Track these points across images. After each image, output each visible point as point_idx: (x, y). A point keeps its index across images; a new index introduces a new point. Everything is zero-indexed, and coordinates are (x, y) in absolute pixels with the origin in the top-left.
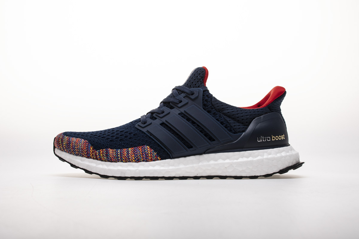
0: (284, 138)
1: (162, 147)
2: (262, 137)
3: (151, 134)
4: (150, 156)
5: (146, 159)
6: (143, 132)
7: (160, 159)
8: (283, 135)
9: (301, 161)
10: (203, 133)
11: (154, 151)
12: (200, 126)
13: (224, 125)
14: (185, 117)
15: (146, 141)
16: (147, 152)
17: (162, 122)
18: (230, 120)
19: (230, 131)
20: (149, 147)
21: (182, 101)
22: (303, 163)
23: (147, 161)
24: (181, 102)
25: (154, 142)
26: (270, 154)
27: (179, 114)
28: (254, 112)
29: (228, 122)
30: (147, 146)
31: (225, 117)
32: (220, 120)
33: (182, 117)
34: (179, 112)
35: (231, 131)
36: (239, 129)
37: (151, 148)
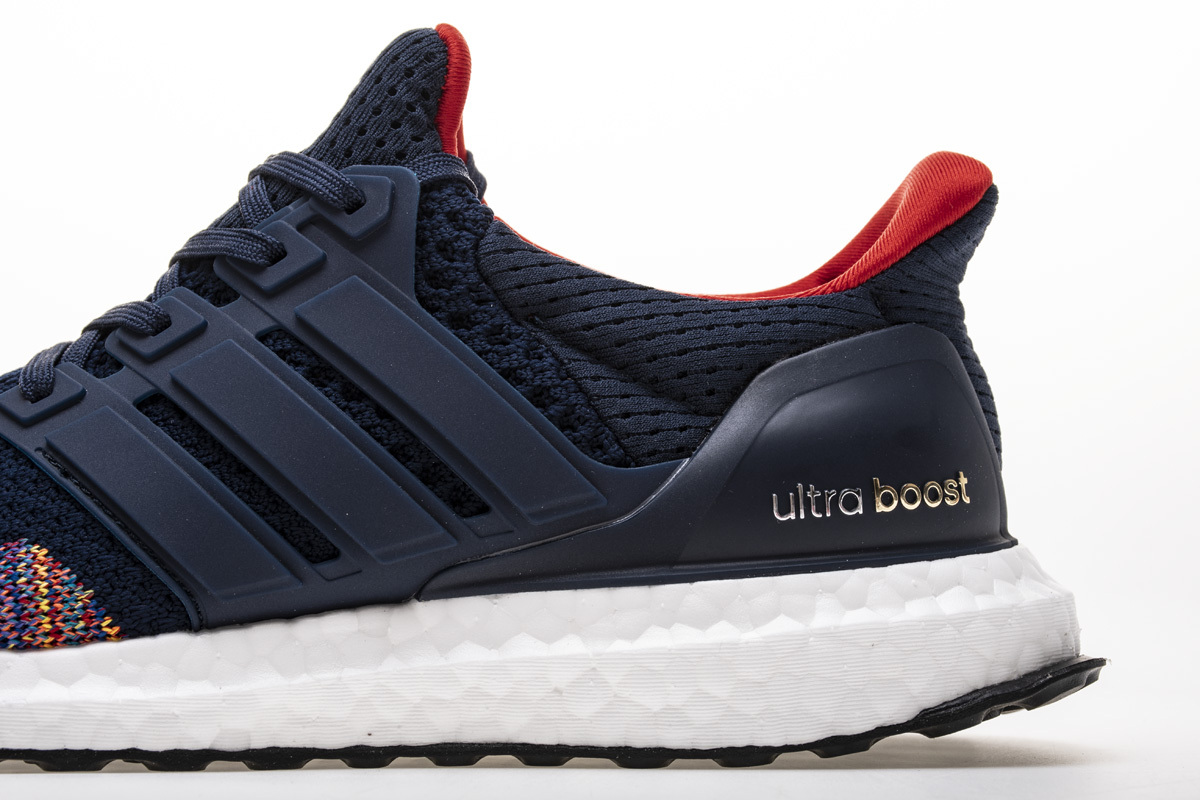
0: (967, 500)
1: (130, 555)
2: (806, 489)
3: (70, 469)
4: (46, 614)
5: (15, 634)
6: (19, 454)
7: (116, 629)
8: (957, 478)
9: (1087, 652)
10: (410, 458)
11: (77, 583)
12: (391, 418)
13: (554, 409)
14: (301, 357)
15: (32, 512)
16: (29, 583)
17: (151, 388)
18: (596, 378)
19: (595, 447)
20: (45, 551)
21: (288, 250)
22: (1100, 662)
23: (23, 647)
24: (277, 255)
25: (80, 516)
26: (857, 602)
27: (263, 337)
28: (766, 323)
29: (581, 389)
30: (34, 549)
31: (565, 353)
32: (528, 374)
33: (282, 354)
34: (265, 324)
35: (601, 447)
36: (653, 433)
37: (59, 556)
